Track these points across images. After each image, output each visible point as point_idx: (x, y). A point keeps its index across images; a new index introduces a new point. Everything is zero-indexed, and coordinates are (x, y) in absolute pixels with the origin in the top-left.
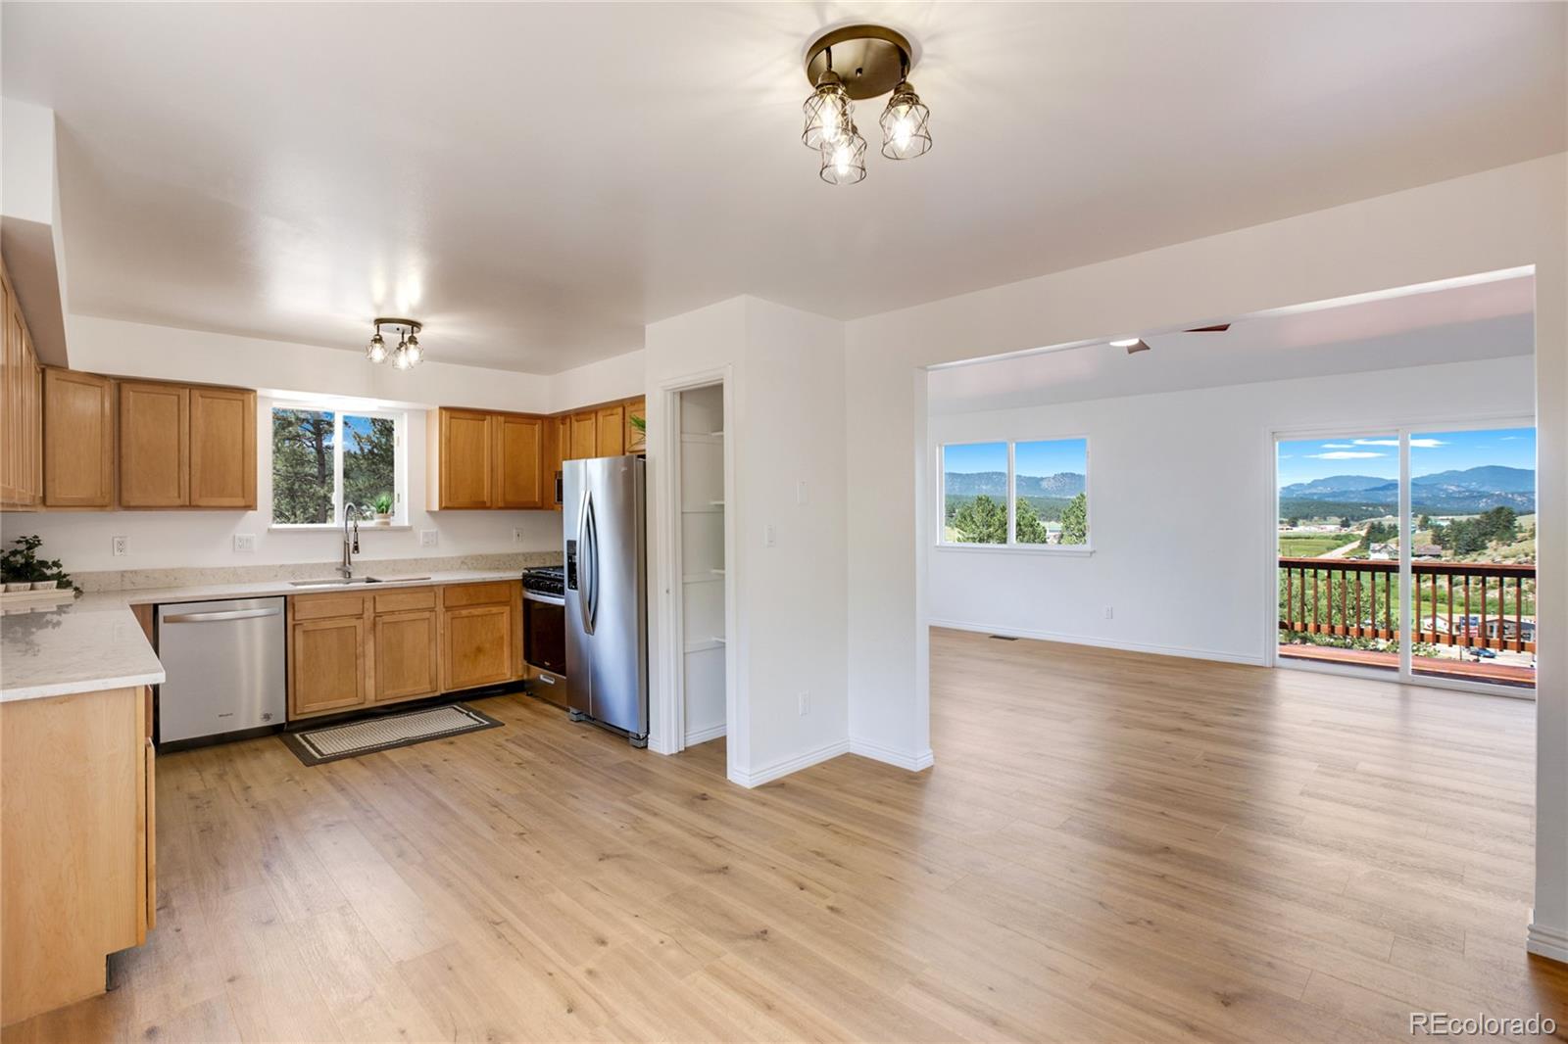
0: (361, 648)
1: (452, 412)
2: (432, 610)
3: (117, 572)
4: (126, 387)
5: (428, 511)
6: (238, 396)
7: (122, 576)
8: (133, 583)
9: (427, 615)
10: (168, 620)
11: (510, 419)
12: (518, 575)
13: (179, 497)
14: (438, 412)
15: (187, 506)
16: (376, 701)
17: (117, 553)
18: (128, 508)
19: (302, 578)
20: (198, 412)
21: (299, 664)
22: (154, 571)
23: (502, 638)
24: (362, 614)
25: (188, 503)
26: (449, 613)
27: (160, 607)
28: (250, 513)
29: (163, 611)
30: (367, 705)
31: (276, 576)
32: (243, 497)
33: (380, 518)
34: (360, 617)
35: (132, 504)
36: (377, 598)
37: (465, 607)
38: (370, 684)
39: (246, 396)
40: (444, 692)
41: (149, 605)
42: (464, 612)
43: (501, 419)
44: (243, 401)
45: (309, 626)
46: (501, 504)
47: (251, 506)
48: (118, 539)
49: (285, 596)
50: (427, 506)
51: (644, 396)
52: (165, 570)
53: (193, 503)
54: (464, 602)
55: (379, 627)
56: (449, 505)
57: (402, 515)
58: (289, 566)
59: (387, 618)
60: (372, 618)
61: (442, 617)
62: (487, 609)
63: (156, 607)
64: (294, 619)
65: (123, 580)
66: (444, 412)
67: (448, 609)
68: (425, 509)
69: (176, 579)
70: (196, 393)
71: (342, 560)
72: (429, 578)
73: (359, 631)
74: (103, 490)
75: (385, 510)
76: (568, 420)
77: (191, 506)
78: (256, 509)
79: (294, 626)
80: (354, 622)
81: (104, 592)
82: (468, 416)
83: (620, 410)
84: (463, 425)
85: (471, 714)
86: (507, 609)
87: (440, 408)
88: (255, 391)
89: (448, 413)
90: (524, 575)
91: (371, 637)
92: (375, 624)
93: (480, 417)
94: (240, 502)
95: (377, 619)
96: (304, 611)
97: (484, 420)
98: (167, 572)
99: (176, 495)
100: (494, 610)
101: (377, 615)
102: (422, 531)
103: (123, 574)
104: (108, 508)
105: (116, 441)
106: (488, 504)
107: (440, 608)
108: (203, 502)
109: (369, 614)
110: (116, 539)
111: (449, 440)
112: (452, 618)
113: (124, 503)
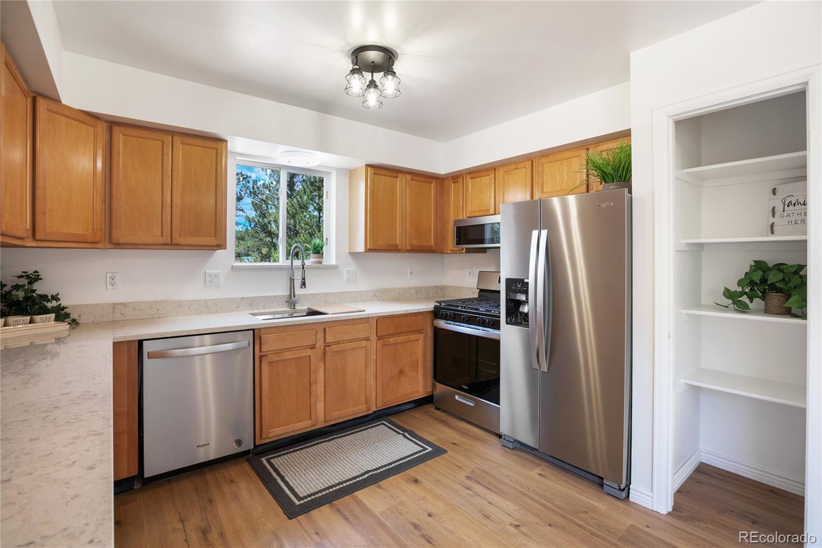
0: (314, 375)
1: (377, 169)
2: (368, 339)
3: (109, 304)
4: (116, 130)
5: (349, 253)
6: (213, 144)
7: (114, 308)
8: (122, 314)
9: (364, 343)
10: (152, 356)
11: (415, 178)
12: (429, 306)
13: (162, 236)
14: (364, 169)
15: (169, 244)
16: (325, 421)
17: (109, 287)
18: (118, 245)
19: (258, 309)
20: (179, 158)
21: (265, 392)
22: (140, 303)
23: (417, 361)
24: (315, 345)
25: (169, 242)
26: (381, 341)
27: (144, 342)
28: (219, 252)
29: (148, 347)
30: (319, 426)
31: (238, 307)
32: (216, 237)
33: (314, 258)
34: (313, 347)
35: (121, 241)
36: (327, 329)
37: (392, 335)
38: (320, 407)
39: (219, 144)
40: (375, 409)
41: (136, 340)
42: (391, 340)
43: (409, 177)
44: (216, 149)
45: (274, 358)
46: (408, 248)
47: (221, 246)
48: (111, 274)
49: (253, 330)
50: (349, 248)
51: (630, 130)
52: (150, 303)
53: (174, 242)
54: (392, 332)
55: (329, 355)
56: (372, 247)
57: (331, 255)
58: (248, 298)
59: (334, 348)
60: (322, 348)
61: (373, 345)
62: (408, 337)
63: (140, 343)
64: (260, 351)
65: (114, 312)
66: (369, 168)
67: (380, 338)
68: (348, 251)
69: (158, 310)
70: (177, 139)
71: (289, 294)
72: (364, 311)
73: (313, 359)
74: (95, 227)
75: (318, 251)
76: (461, 179)
77: (172, 245)
78: (225, 249)
79: (261, 357)
80: (309, 352)
81: (98, 323)
82: (387, 173)
83: (528, 164)
84: (384, 180)
85: (407, 435)
86: (422, 336)
87: (367, 166)
88: (226, 141)
89: (372, 170)
90: (435, 307)
91: (322, 365)
92: (325, 354)
93: (394, 174)
94: (212, 241)
95: (327, 348)
96: (270, 344)
97: (397, 177)
98: (150, 305)
99: (160, 234)
100: (413, 337)
101: (327, 345)
102: (345, 269)
103: (114, 306)
104: (99, 245)
105: (108, 181)
106: (400, 247)
107: (374, 337)
108: (181, 241)
109: (320, 344)
110: (108, 274)
111: (372, 192)
112: (383, 346)
113: (114, 240)
